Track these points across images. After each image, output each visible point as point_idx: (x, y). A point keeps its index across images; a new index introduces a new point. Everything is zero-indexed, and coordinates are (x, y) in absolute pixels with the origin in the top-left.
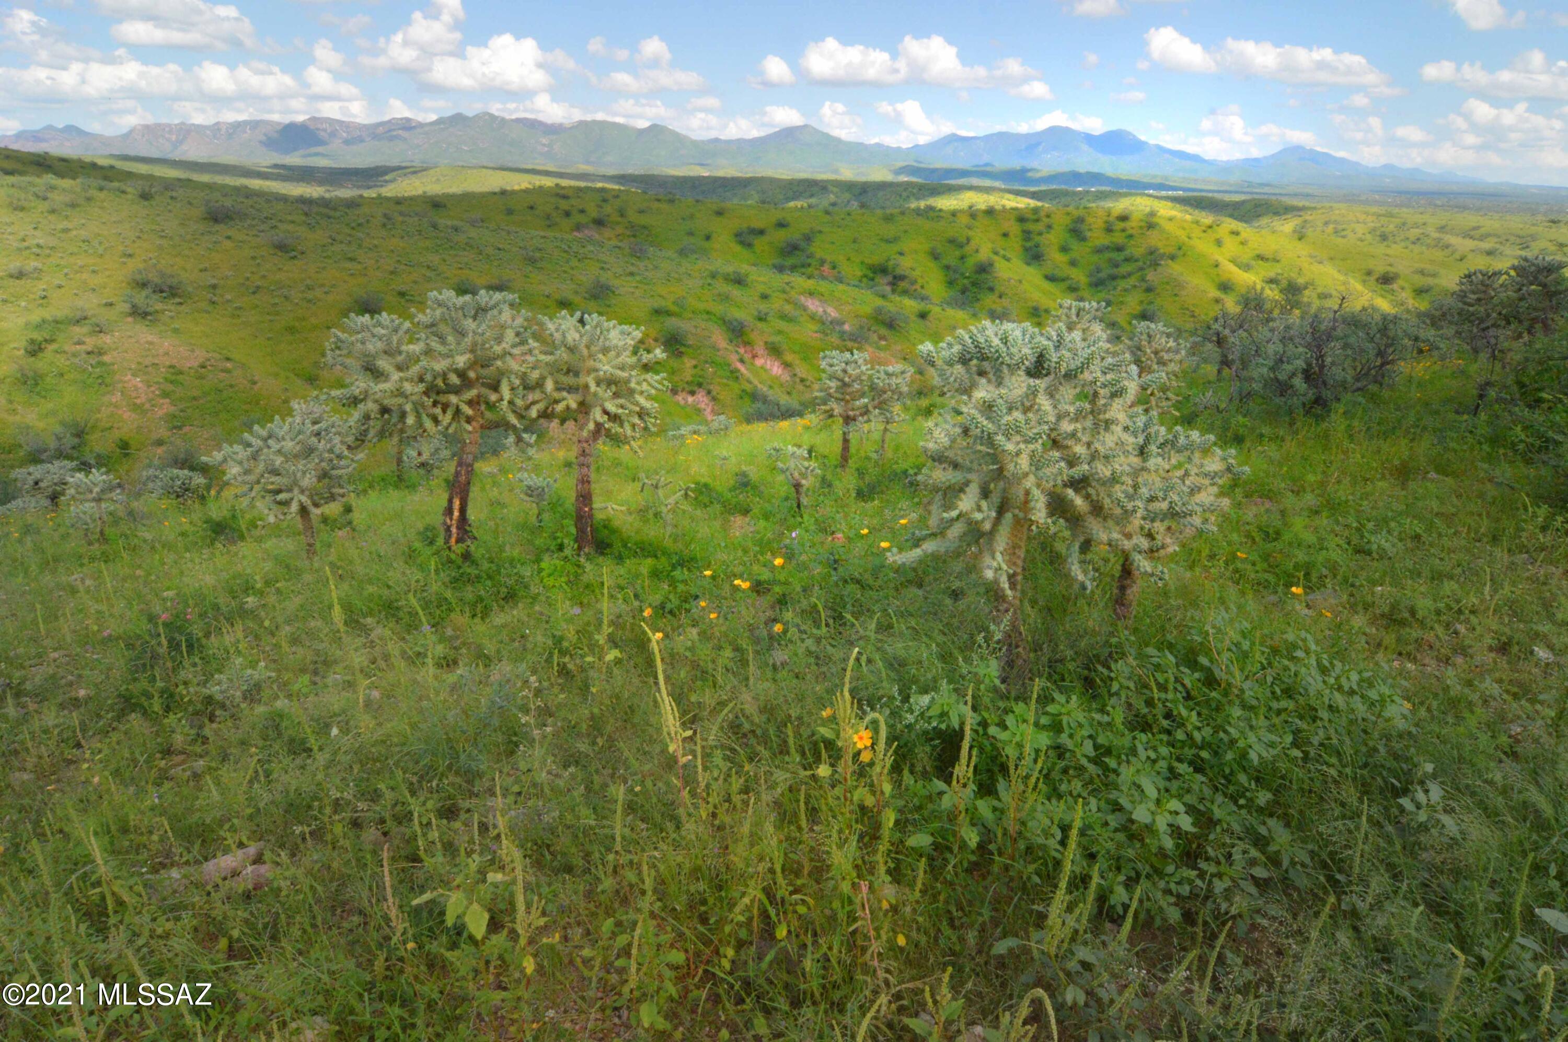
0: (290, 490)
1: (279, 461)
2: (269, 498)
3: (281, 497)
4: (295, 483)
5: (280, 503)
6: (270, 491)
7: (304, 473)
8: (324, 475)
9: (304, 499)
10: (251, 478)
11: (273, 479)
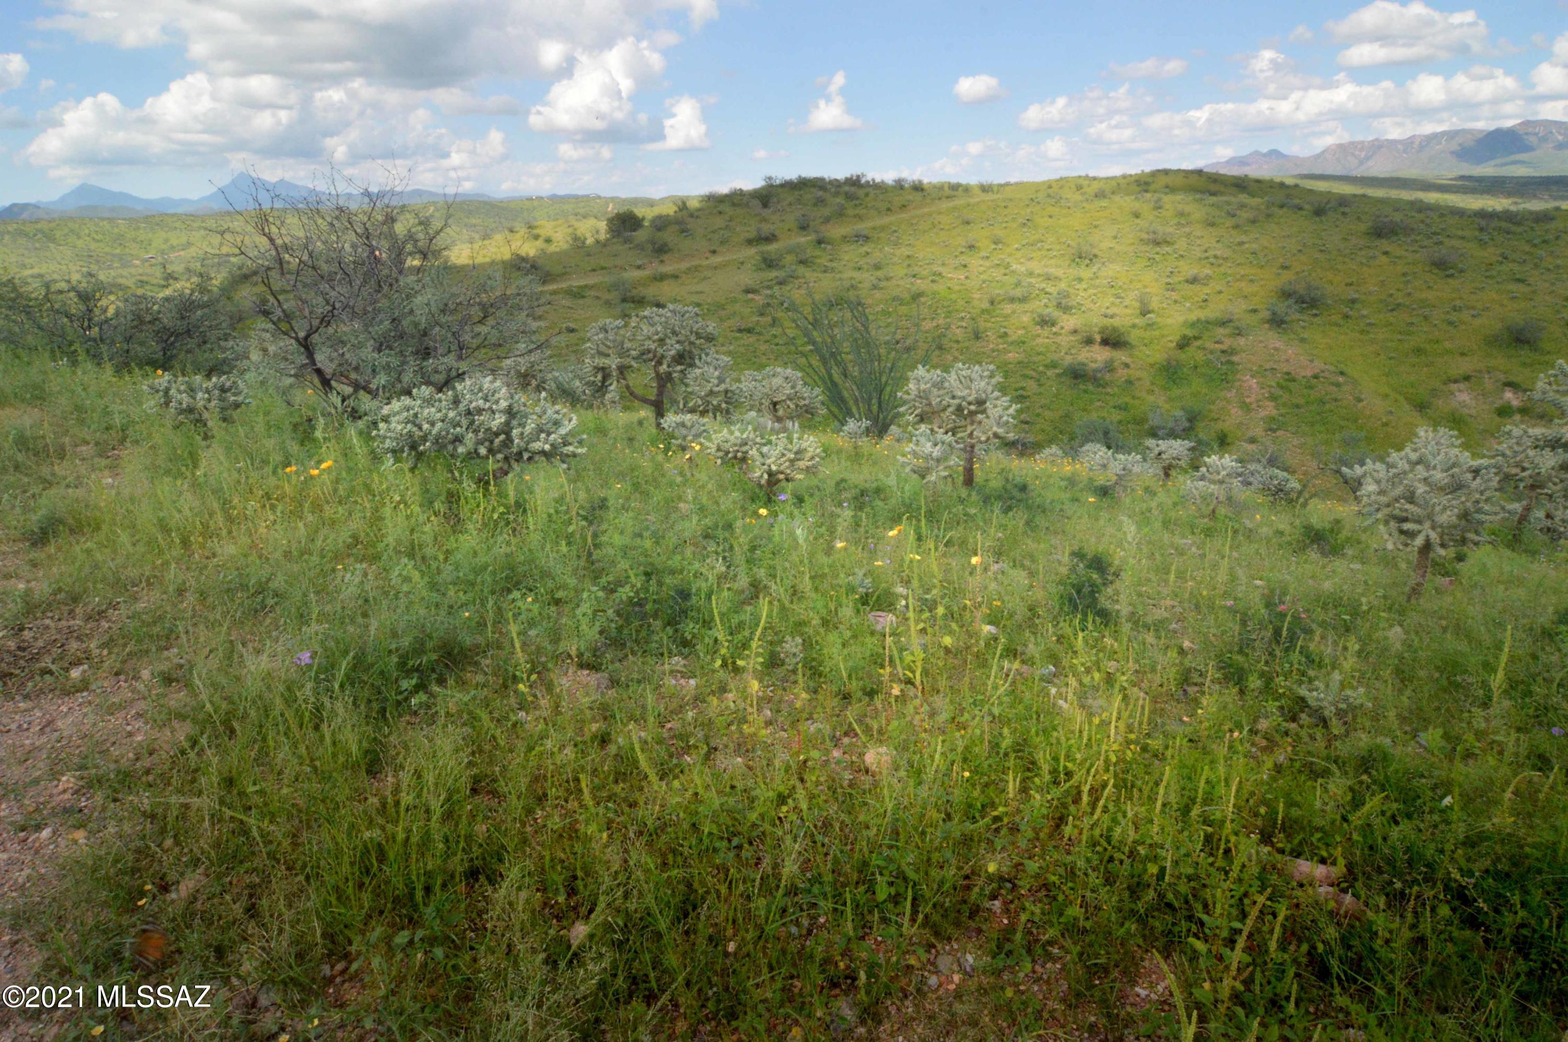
0: (1419, 522)
1: (1421, 489)
2: (1393, 524)
3: (1407, 526)
4: (1430, 517)
5: (1402, 532)
6: (1395, 517)
7: (1445, 509)
8: (1465, 516)
9: (1433, 536)
10: (1383, 499)
11: (1408, 506)
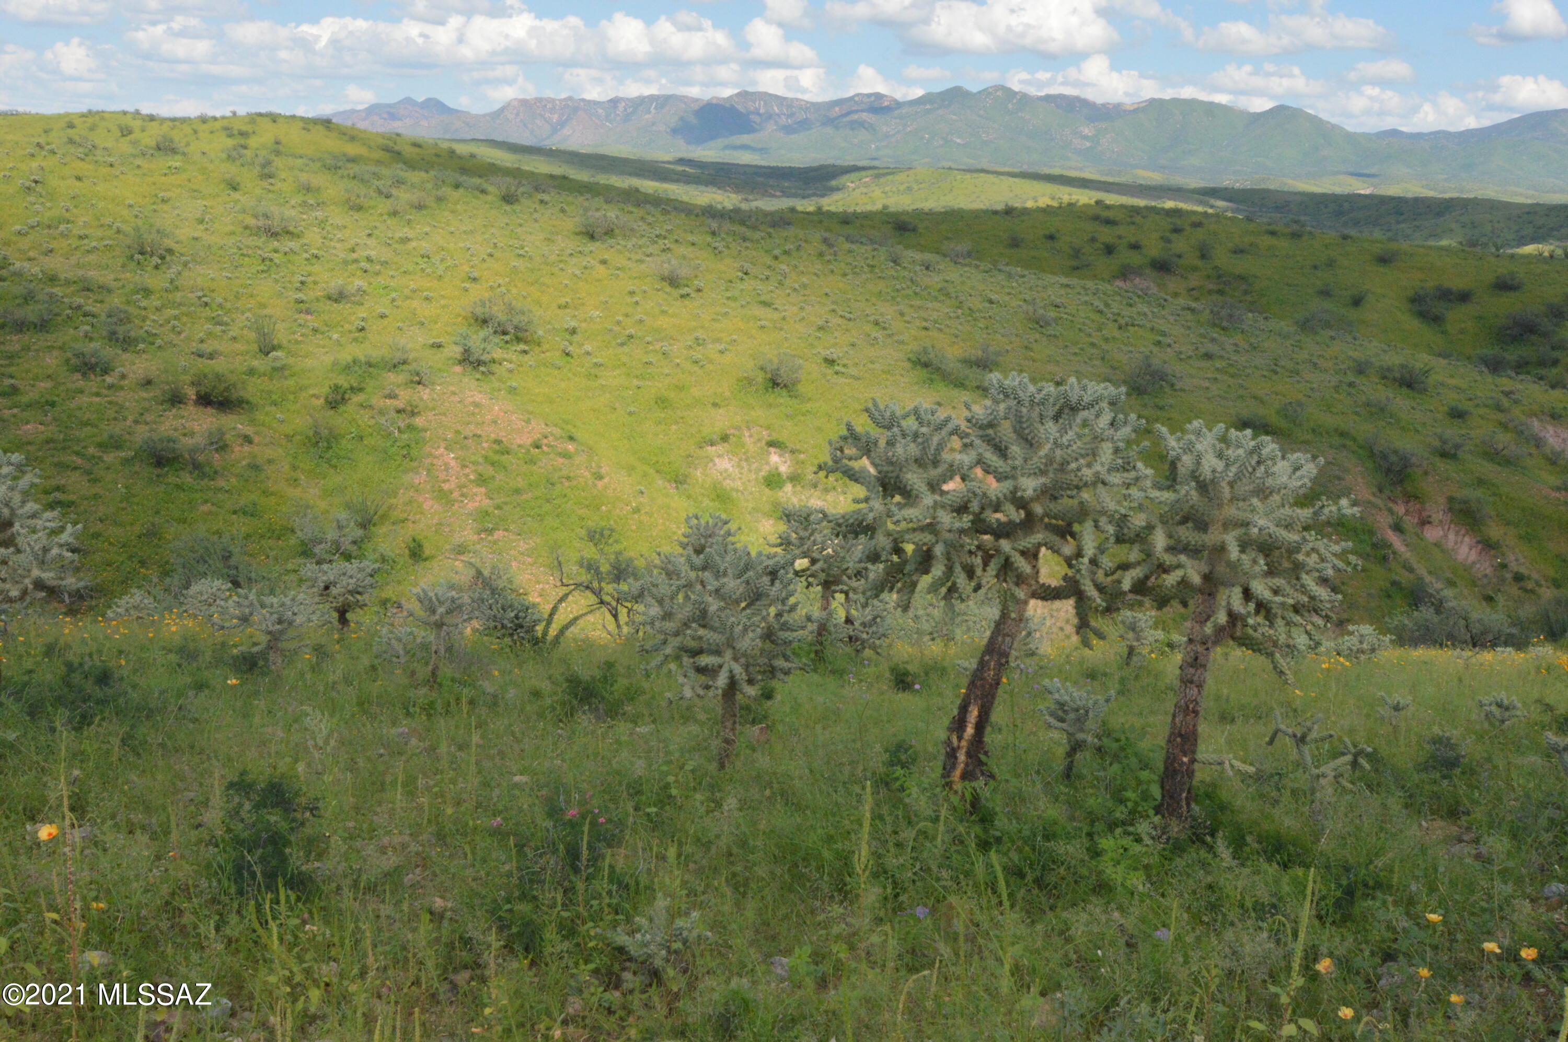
0: (718, 653)
1: (714, 605)
2: (687, 660)
3: (705, 660)
4: (730, 644)
5: (700, 670)
6: (684, 649)
7: (746, 629)
8: (769, 635)
9: (738, 669)
10: (670, 626)
11: (701, 632)
